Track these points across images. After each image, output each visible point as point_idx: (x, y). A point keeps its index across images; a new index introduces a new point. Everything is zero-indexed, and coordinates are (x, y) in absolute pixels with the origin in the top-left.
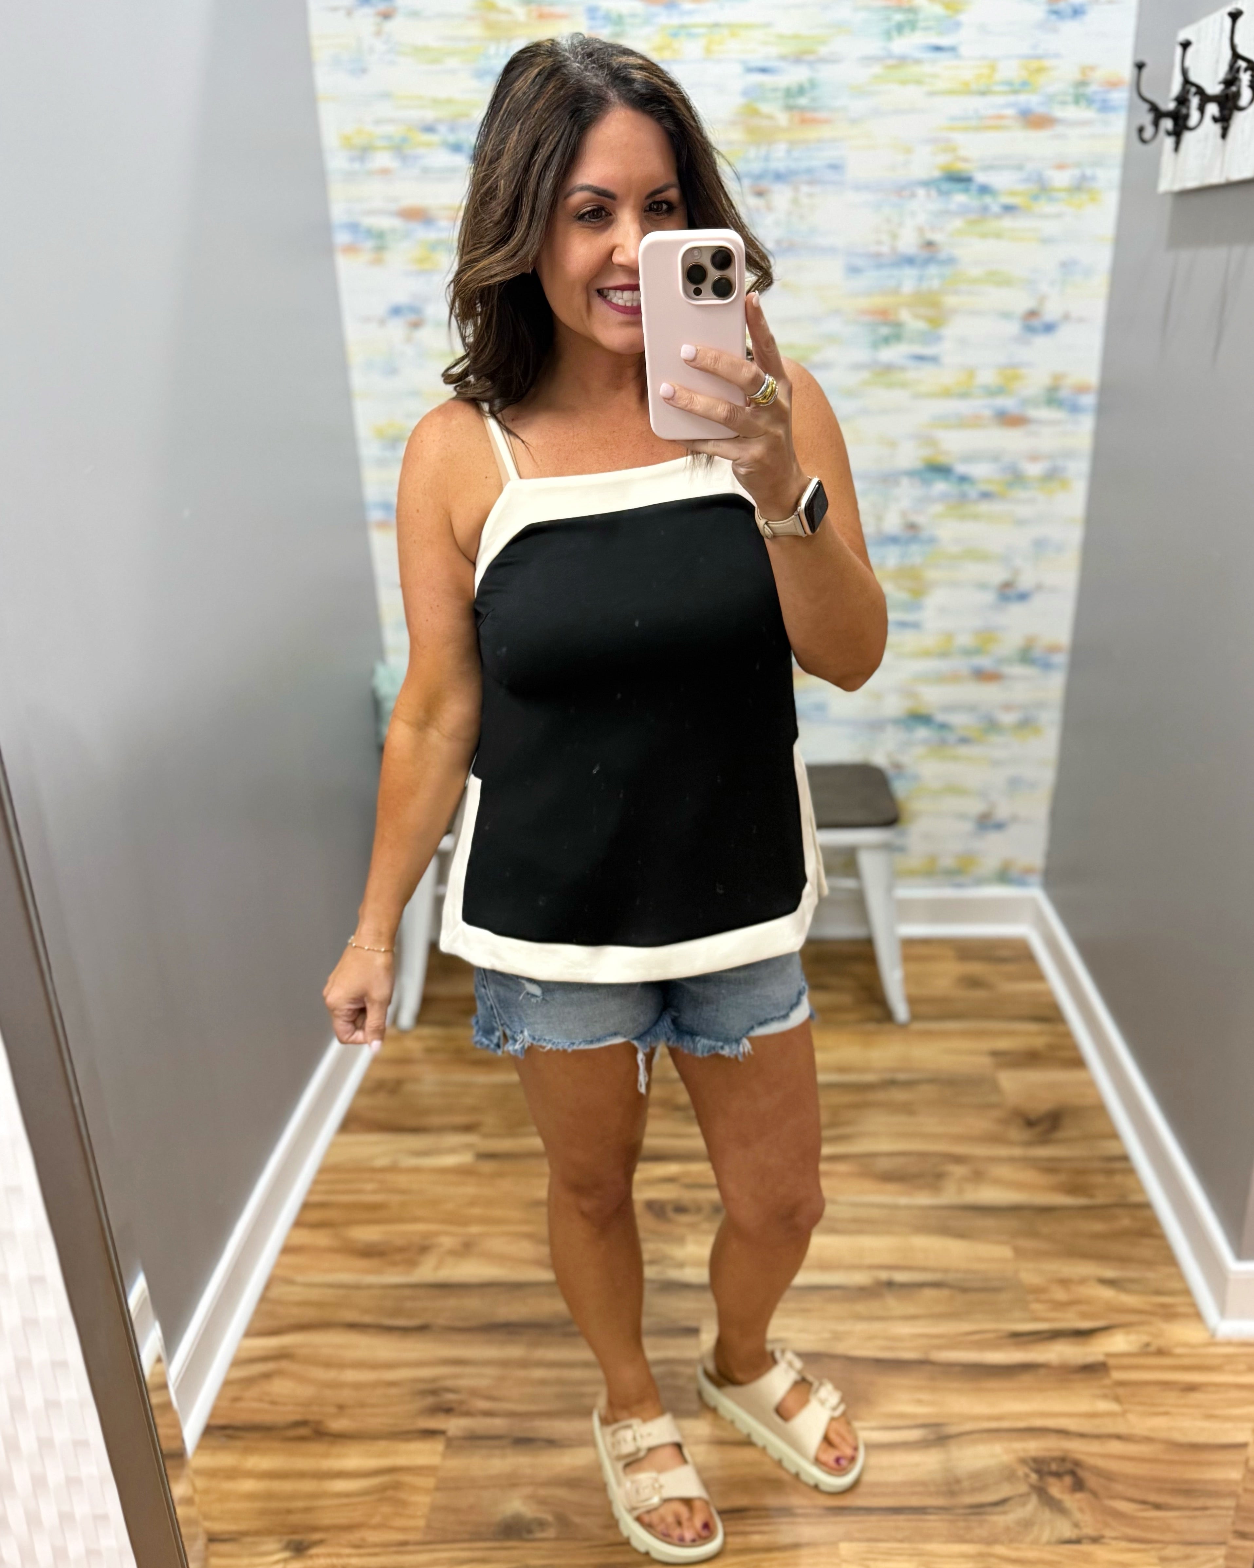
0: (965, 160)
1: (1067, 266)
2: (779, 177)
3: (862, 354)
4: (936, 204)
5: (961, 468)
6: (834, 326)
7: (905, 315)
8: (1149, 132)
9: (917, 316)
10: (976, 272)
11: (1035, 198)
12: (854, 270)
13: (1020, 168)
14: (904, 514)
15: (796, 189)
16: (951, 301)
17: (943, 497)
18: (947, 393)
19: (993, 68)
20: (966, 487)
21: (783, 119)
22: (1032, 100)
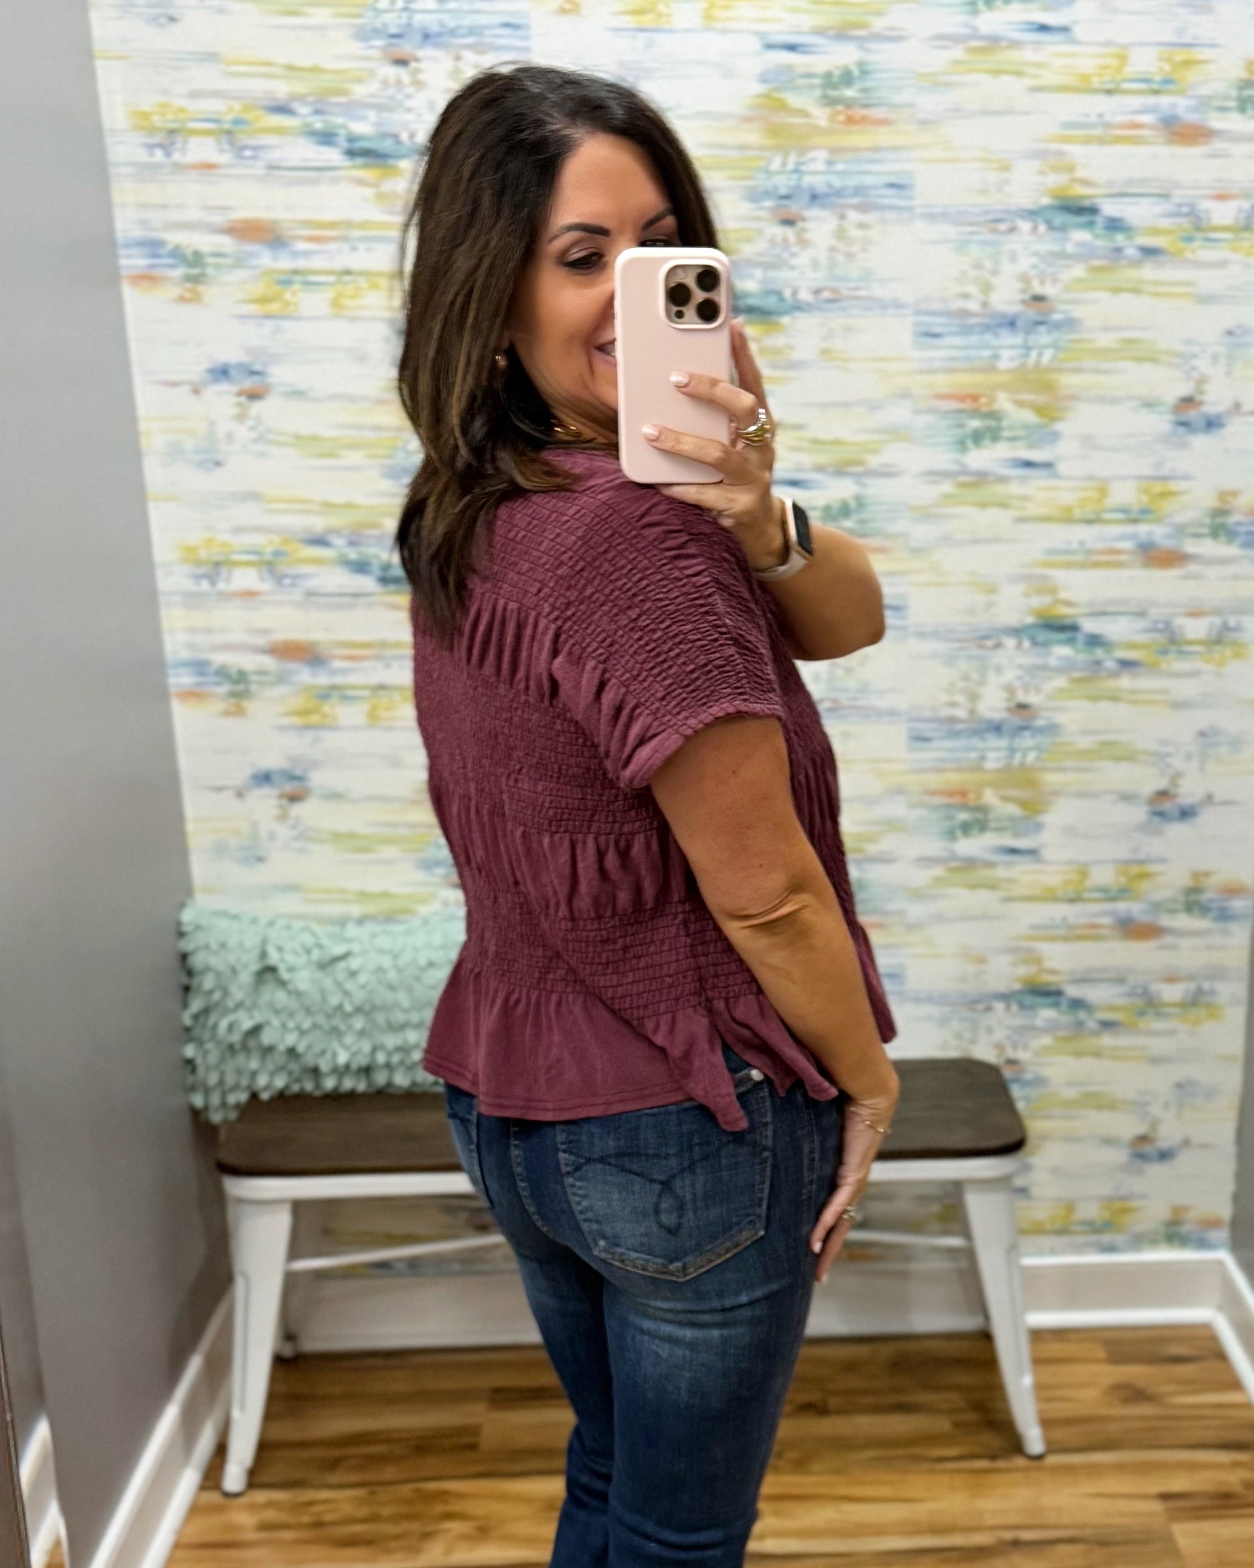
0: (1085, 182)
1: (1235, 336)
2: (814, 197)
3: (942, 458)
4: (1047, 244)
5: (1090, 626)
6: (899, 414)
7: (1003, 402)
9: (1020, 404)
10: (1105, 340)
11: (1190, 239)
12: (928, 335)
13: (1165, 196)
14: (1010, 690)
15: (842, 217)
16: (1069, 381)
17: (1066, 668)
18: (1067, 518)
19: (1123, 59)
20: (1099, 653)
21: (821, 116)
22: (1180, 105)
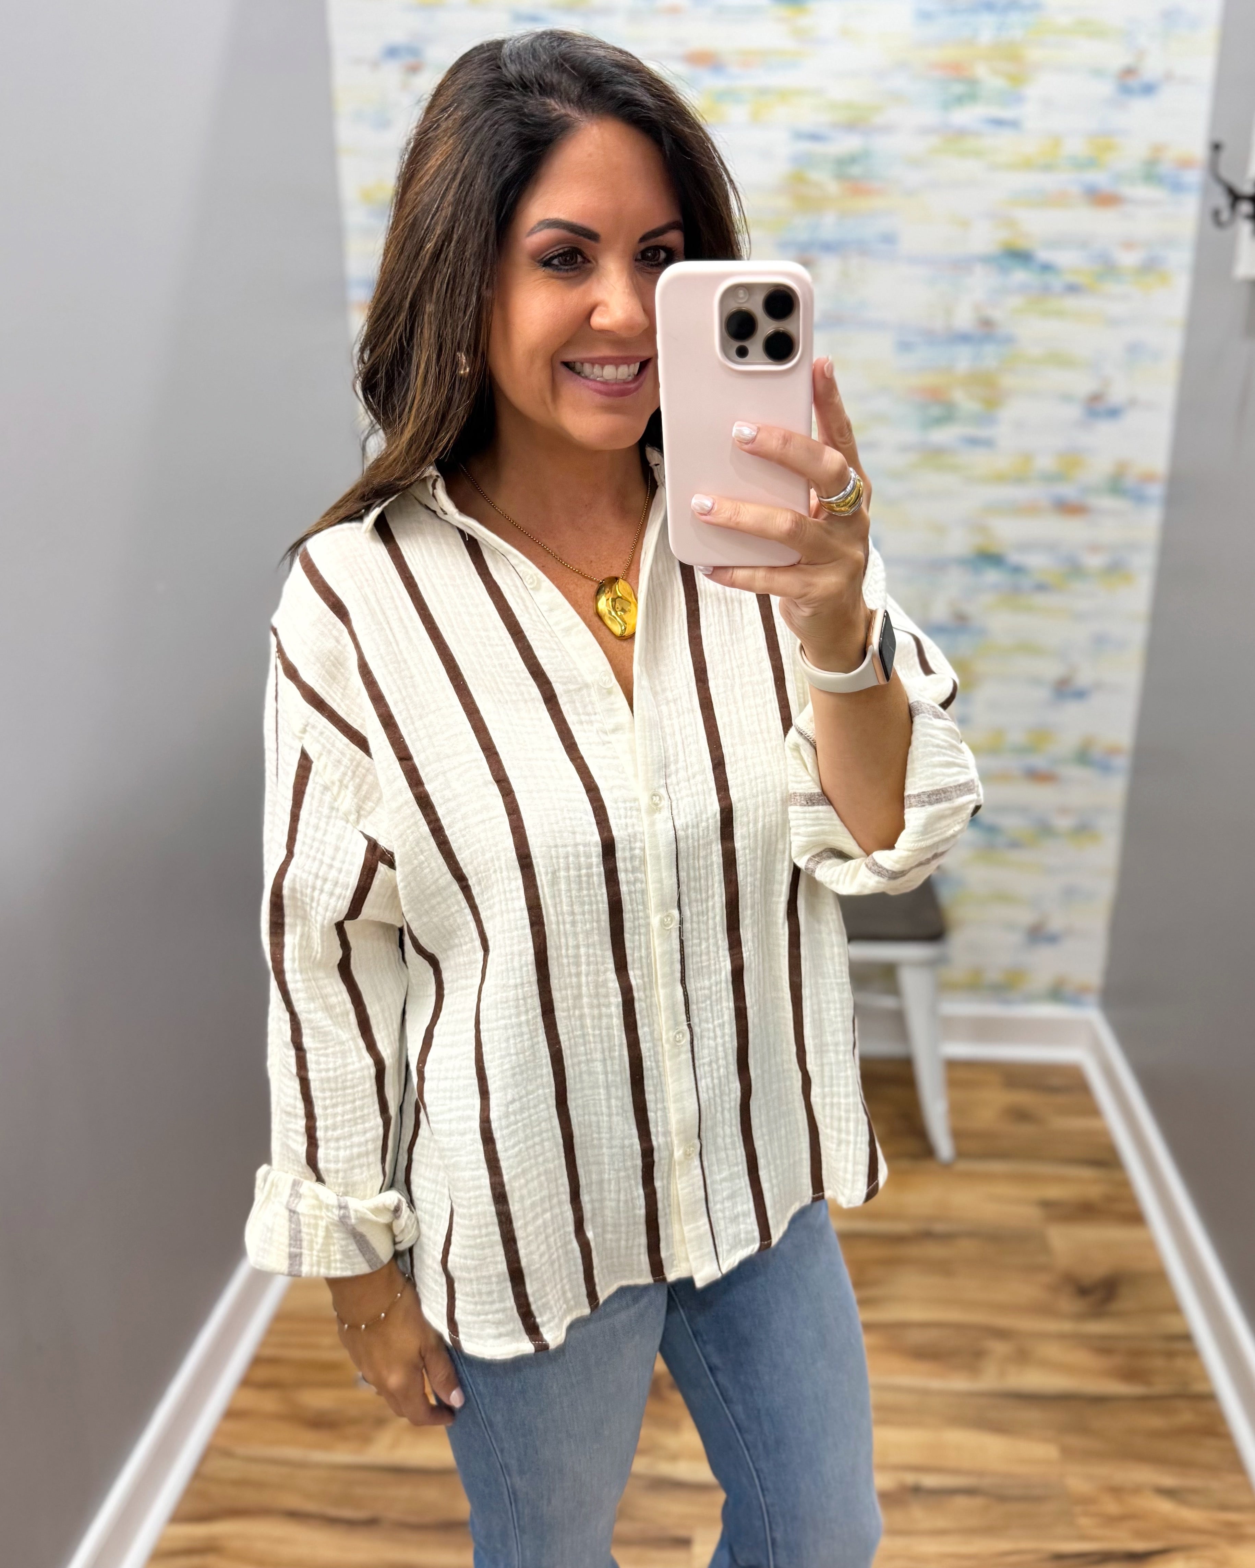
0: (1027, 236)
1: (1134, 350)
2: (827, 247)
3: (910, 435)
4: (995, 280)
5: (1015, 558)
6: (881, 404)
7: (958, 395)
8: (1225, 215)
9: (971, 397)
10: (1035, 352)
11: (1101, 278)
12: (905, 346)
13: (1084, 246)
14: (952, 602)
15: (846, 261)
16: (1008, 381)
17: (995, 588)
18: (999, 479)
19: (1057, 144)
20: (1020, 578)
21: (833, 187)
22: (1099, 178)
